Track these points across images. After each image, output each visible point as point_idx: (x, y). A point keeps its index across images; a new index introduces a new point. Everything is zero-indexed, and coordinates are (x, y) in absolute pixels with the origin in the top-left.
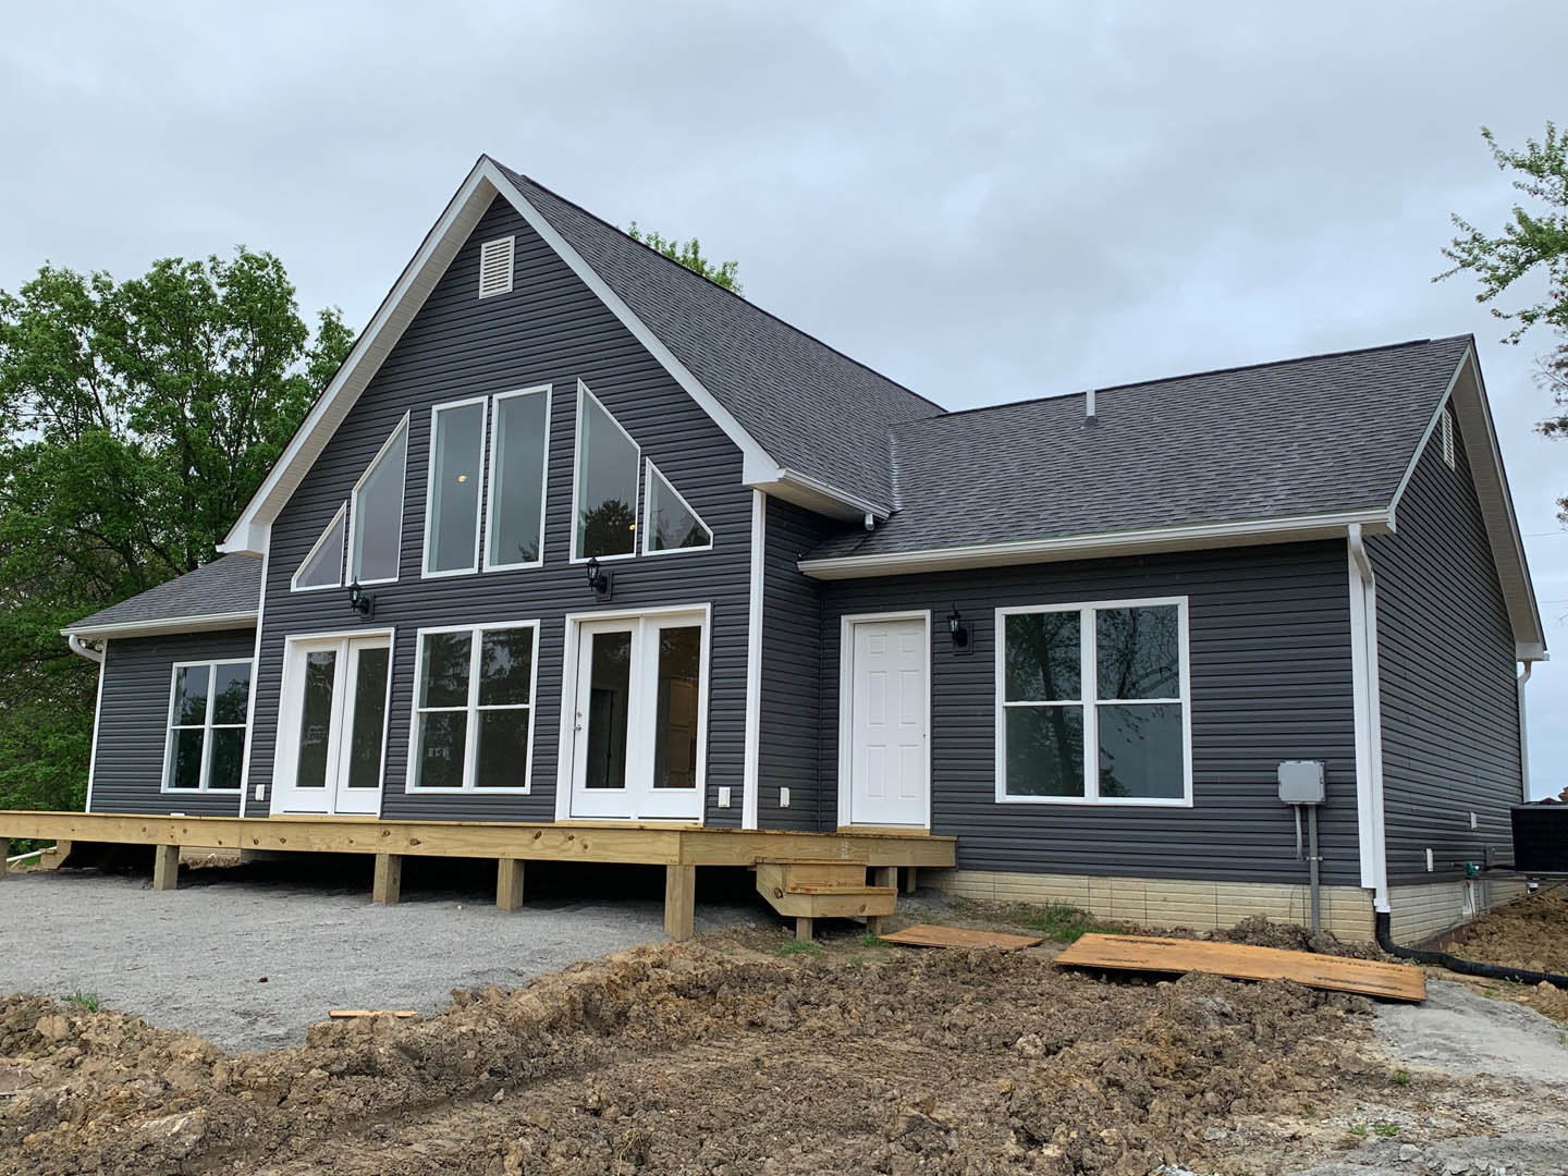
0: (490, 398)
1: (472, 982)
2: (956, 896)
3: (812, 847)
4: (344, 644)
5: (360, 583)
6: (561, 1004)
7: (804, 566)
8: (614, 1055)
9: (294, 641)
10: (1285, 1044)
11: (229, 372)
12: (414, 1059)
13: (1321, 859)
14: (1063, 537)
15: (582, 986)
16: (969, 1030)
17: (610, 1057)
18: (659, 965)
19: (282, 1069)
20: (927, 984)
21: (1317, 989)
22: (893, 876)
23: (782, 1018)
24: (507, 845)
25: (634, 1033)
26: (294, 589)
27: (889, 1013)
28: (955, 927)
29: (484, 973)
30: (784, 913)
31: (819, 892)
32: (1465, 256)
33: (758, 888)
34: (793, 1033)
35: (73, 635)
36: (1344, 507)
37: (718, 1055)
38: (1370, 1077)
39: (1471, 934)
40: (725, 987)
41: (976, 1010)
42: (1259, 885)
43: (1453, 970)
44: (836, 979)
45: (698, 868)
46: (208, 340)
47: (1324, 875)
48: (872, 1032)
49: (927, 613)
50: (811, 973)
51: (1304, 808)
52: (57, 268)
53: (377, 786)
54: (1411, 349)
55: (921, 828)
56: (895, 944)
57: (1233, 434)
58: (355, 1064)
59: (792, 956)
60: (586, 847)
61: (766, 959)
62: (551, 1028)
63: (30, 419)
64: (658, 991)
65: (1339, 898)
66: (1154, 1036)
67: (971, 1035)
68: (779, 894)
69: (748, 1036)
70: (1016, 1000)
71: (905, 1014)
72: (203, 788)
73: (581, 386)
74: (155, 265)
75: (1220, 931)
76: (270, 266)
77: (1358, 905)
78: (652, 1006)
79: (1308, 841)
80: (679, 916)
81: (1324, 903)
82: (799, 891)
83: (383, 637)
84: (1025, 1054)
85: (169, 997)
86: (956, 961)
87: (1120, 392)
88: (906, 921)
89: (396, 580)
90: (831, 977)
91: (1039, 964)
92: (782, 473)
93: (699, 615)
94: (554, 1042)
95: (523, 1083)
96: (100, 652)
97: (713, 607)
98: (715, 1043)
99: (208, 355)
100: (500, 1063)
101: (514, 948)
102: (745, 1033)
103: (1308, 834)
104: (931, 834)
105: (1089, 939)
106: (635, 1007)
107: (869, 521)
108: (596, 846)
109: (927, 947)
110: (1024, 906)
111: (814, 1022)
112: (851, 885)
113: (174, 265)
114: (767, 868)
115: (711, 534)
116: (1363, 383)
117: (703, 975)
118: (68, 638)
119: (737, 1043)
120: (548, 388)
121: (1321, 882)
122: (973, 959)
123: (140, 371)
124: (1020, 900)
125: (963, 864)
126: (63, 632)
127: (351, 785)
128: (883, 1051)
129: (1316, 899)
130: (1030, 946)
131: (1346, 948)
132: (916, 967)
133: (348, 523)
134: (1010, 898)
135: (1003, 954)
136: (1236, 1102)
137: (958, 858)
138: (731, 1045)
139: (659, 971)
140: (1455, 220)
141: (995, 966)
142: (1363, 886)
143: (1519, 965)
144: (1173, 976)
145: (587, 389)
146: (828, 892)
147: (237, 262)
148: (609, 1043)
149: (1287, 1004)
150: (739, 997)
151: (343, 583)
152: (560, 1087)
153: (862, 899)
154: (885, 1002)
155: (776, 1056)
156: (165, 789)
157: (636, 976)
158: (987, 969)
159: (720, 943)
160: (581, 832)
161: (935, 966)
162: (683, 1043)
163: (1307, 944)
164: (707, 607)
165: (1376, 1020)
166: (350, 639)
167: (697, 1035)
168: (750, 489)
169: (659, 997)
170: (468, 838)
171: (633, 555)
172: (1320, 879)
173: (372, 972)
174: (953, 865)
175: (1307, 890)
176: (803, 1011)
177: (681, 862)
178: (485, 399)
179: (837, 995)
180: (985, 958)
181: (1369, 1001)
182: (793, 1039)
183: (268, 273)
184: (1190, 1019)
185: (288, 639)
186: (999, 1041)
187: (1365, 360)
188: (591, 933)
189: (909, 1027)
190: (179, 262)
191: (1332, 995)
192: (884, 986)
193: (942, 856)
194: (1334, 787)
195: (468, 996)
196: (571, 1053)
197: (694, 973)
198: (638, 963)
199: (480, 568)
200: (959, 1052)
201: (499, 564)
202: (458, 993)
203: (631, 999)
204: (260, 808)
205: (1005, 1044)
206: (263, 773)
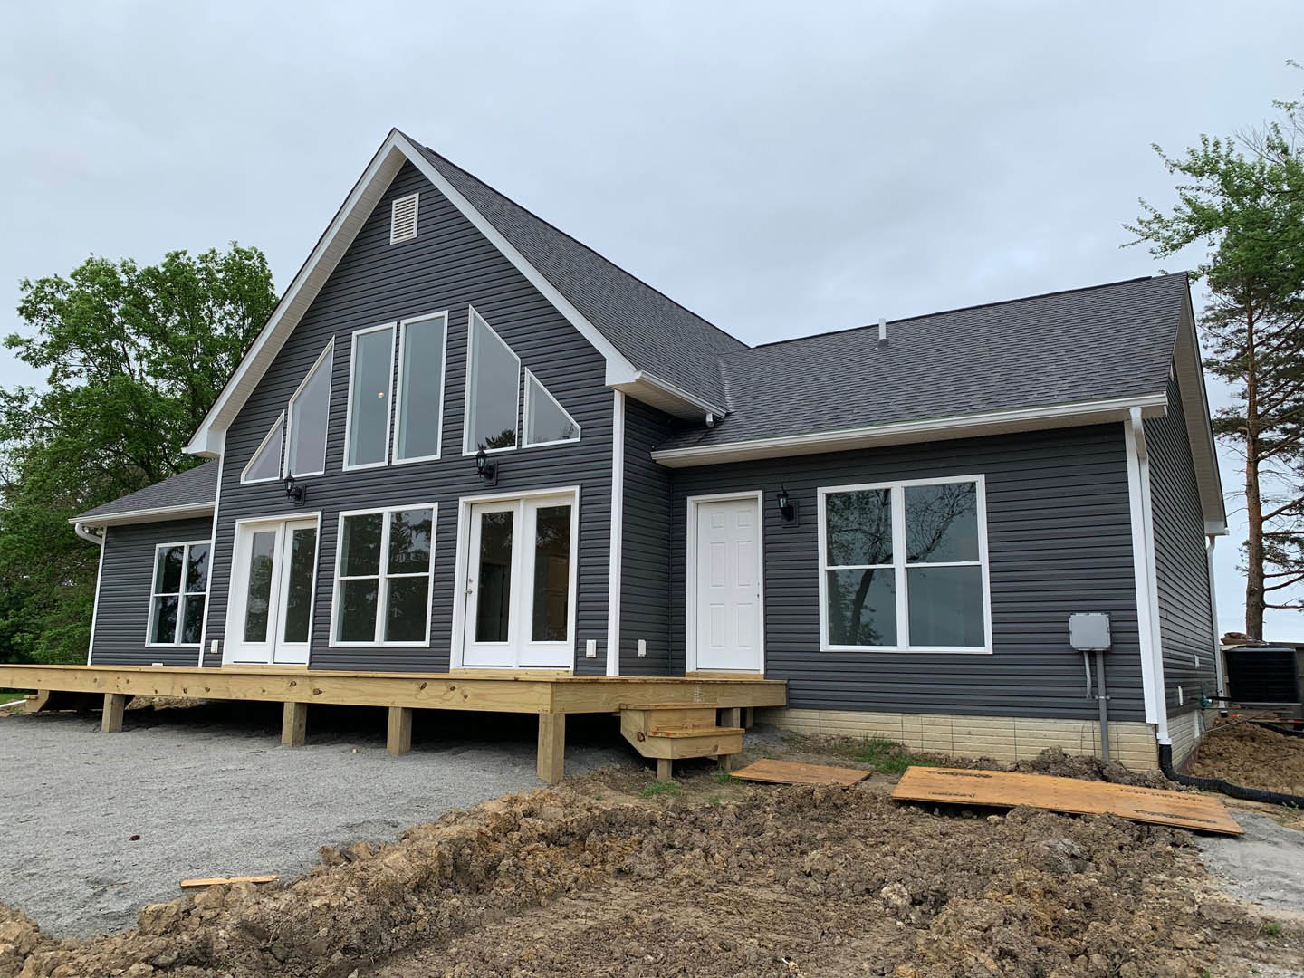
0: (399, 324)
1: (346, 836)
2: (787, 731)
3: (669, 695)
4: (282, 526)
5: (294, 476)
6: (429, 861)
7: (657, 455)
8: (481, 916)
9: (243, 524)
10: (1133, 884)
11: (225, 335)
12: (260, 940)
13: (1108, 698)
14: (876, 425)
15: (452, 842)
16: (831, 875)
17: (478, 919)
18: (529, 814)
19: (98, 966)
20: (781, 823)
21: (1138, 822)
22: (736, 715)
23: (647, 865)
24: (395, 695)
25: (502, 890)
26: (243, 482)
27: (751, 857)
28: (793, 761)
29: (360, 825)
30: (645, 755)
31: (677, 736)
32: (1146, 230)
33: (622, 732)
34: (661, 881)
35: (79, 524)
36: (1124, 394)
37: (587, 910)
38: (1238, 927)
39: (1201, 755)
40: (593, 834)
41: (835, 855)
42: (1053, 720)
43: (1232, 795)
44: (697, 819)
45: (568, 716)
46: (211, 311)
47: (1111, 712)
48: (736, 878)
49: (759, 494)
50: (673, 815)
51: (1092, 654)
52: (97, 258)
53: (306, 641)
54: (1138, 284)
55: (757, 673)
56: (745, 781)
57: (1006, 347)
58: (188, 952)
59: (655, 797)
60: (466, 697)
61: (630, 802)
62: (419, 888)
63: (75, 369)
64: (528, 841)
65: (1125, 732)
66: (1025, 889)
67: (833, 880)
68: (641, 737)
69: (616, 885)
70: (865, 837)
71: (766, 857)
72: (177, 643)
73: (472, 311)
74: (167, 257)
75: (1025, 763)
76: (256, 257)
77: (1144, 738)
78: (522, 857)
79: (1097, 682)
80: (550, 761)
81: (1113, 737)
82: (660, 735)
83: (312, 519)
84: (891, 904)
85: (31, 860)
86: (803, 797)
87: (902, 324)
88: (750, 756)
89: (323, 473)
90: (691, 818)
91: (876, 798)
92: (638, 375)
93: (569, 496)
94: (419, 906)
95: (381, 959)
96: (101, 537)
97: (581, 489)
98: (584, 895)
99: (211, 323)
100: (355, 940)
101: (393, 797)
102: (612, 882)
103: (1096, 676)
104: (765, 678)
105: (913, 771)
106: (504, 861)
107: (709, 419)
108: (476, 696)
109: (774, 784)
110: (847, 739)
111: (678, 870)
112: (704, 727)
113: (181, 256)
114: (631, 714)
115: (580, 428)
116: (1106, 307)
117: (572, 822)
118: (74, 526)
119: (606, 894)
120: (445, 313)
121: (1109, 718)
122: (818, 795)
123: (159, 335)
124: (842, 734)
125: (792, 704)
126: (71, 521)
127: (286, 640)
128: (749, 901)
129: (1105, 734)
130: (864, 780)
131: (1137, 777)
132: (768, 805)
133: (285, 428)
134: (833, 732)
135: (844, 790)
136: (1125, 966)
137: (789, 698)
138: (600, 896)
139: (530, 820)
140: (1142, 202)
141: (838, 802)
142: (1148, 722)
143: (1287, 791)
144: (1002, 810)
145: (476, 312)
146: (686, 736)
147: (230, 254)
148: (476, 904)
149: (1116, 839)
150: (607, 843)
151: (281, 476)
152: (421, 960)
153: (714, 741)
154: (746, 846)
155: (645, 911)
156: (148, 644)
157: (507, 826)
158: (831, 804)
159: (588, 786)
160: (462, 684)
161: (784, 802)
162: (552, 897)
163: (1102, 774)
164: (577, 489)
165: (1201, 854)
166: (287, 521)
167: (566, 887)
168: (611, 390)
169: (529, 848)
170: (361, 688)
171: (515, 448)
172: (1108, 716)
173: (250, 825)
174: (785, 704)
175: (1097, 725)
176: (669, 856)
177: (552, 711)
178: (394, 324)
179: (698, 837)
180: (828, 795)
181: (1190, 834)
182: (661, 887)
183: (254, 263)
184: (1049, 865)
185: (238, 522)
186: (860, 887)
187: (1100, 293)
188: (468, 779)
189: (771, 872)
190: (184, 253)
191: (1154, 829)
192: (741, 828)
193: (775, 698)
194: (1117, 635)
195: (337, 854)
196: (435, 919)
197: (564, 821)
198: (510, 813)
199: (390, 462)
200: (823, 899)
201: (406, 458)
202: (327, 851)
203: (502, 852)
204: (214, 659)
205: (868, 891)
206: (218, 632)
